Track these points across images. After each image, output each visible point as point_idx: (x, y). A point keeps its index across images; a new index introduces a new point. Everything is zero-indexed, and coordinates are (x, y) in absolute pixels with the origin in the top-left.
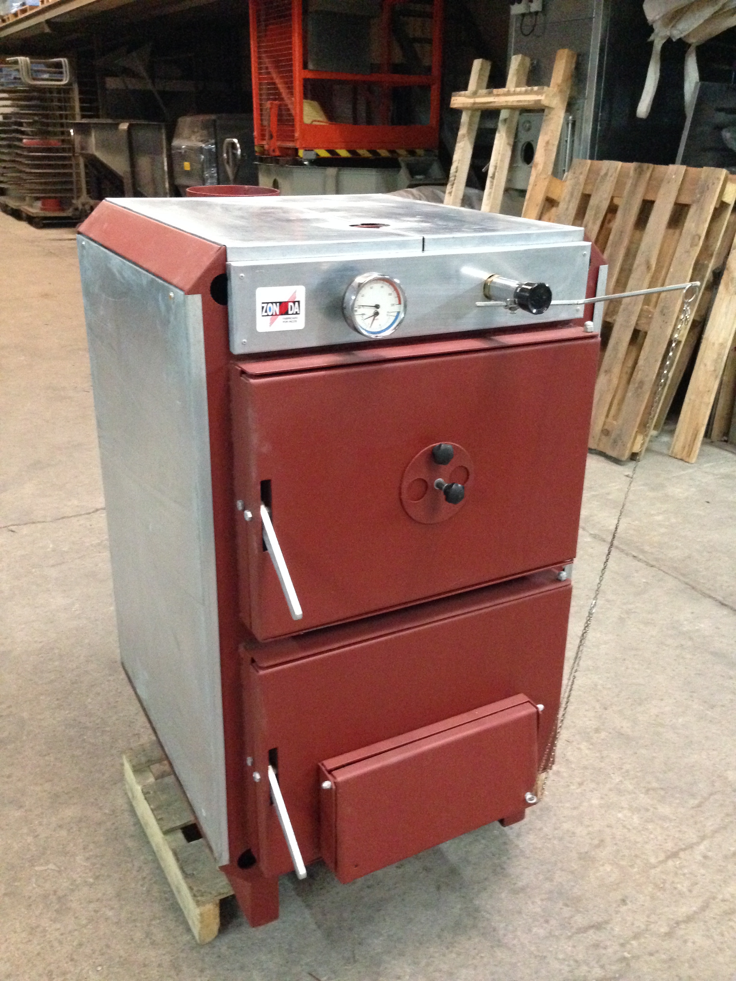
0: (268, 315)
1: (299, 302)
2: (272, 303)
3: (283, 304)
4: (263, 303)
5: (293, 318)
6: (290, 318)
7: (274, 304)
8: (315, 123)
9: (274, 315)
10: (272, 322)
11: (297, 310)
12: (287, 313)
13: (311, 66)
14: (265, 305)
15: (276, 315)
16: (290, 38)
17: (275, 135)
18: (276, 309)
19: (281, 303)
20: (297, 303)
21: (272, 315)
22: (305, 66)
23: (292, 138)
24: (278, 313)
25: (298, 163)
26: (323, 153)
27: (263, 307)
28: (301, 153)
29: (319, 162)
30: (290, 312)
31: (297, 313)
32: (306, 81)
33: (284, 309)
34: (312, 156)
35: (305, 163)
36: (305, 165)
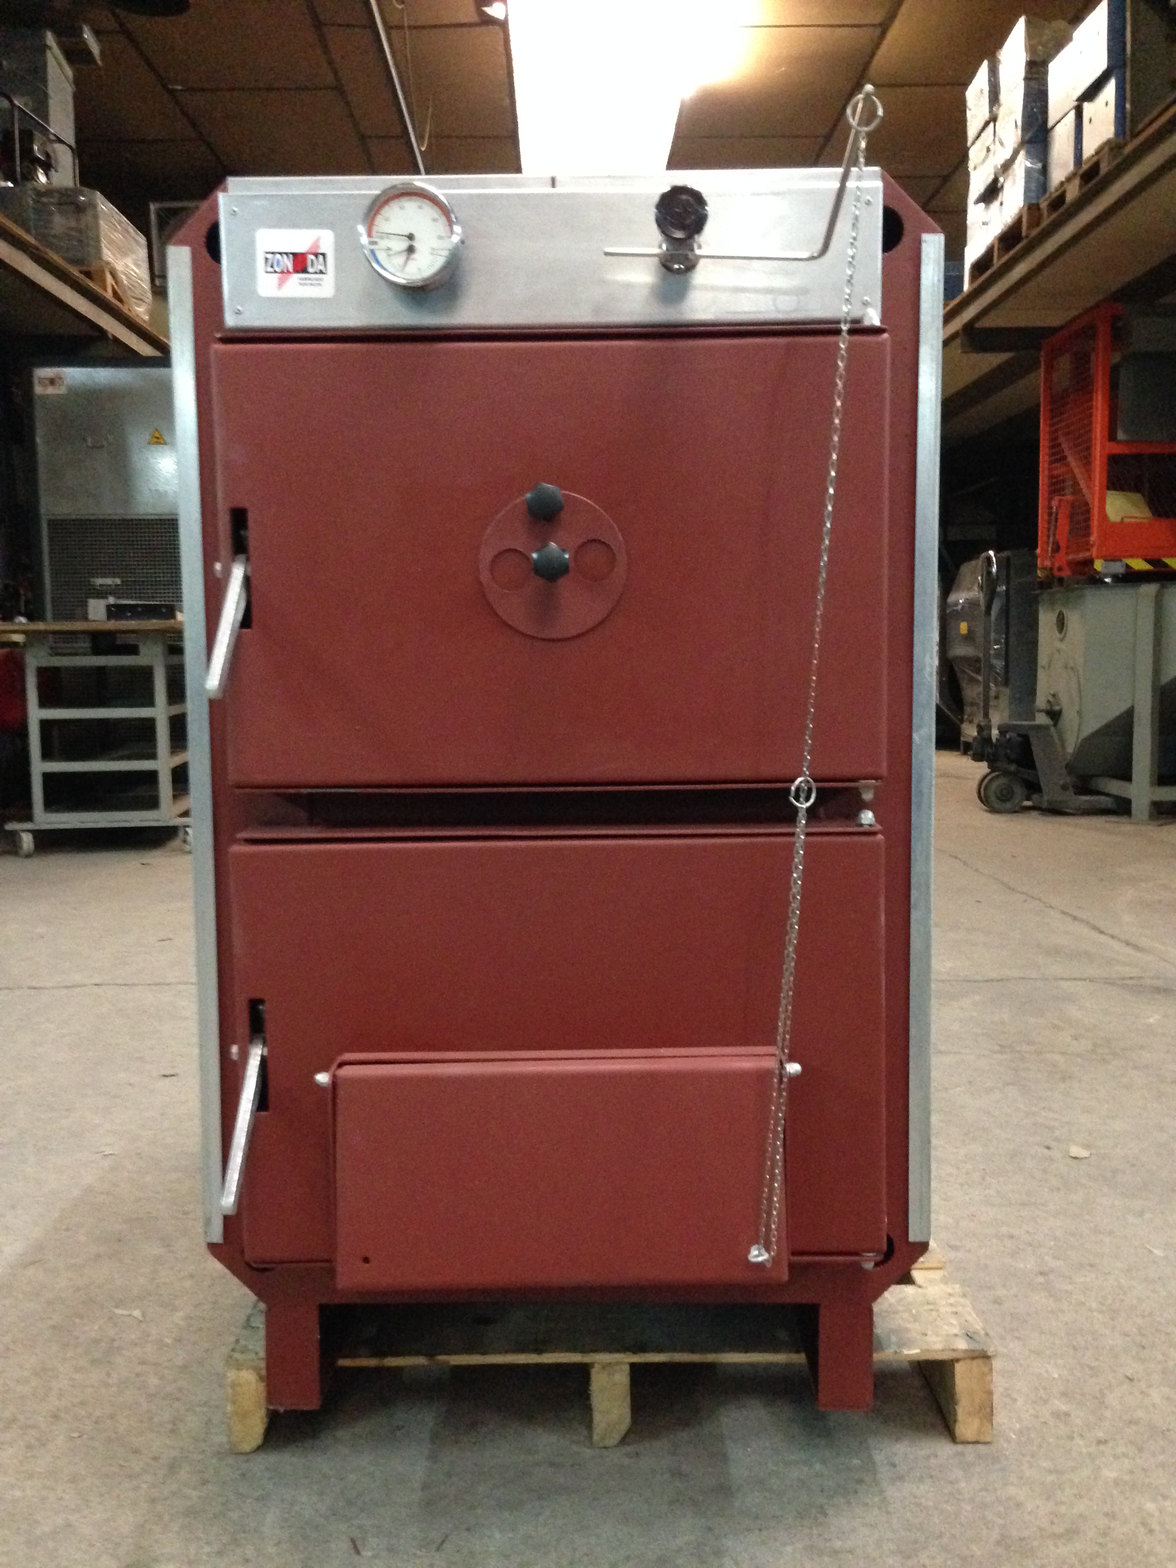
0: (276, 272)
1: (324, 255)
2: (280, 253)
3: (300, 257)
4: (267, 253)
5: (316, 280)
6: (310, 279)
7: (285, 256)
8: (1126, 520)
9: (285, 273)
10: (281, 283)
11: (322, 268)
12: (304, 270)
13: (1121, 436)
14: (269, 256)
15: (290, 273)
16: (1091, 400)
17: (1063, 544)
18: (288, 263)
19: (295, 255)
20: (321, 257)
21: (282, 272)
22: (1112, 436)
23: (1087, 547)
24: (291, 268)
25: (1096, 581)
26: (1139, 565)
27: (267, 259)
28: (1099, 565)
29: (1130, 578)
30: (310, 270)
31: (321, 272)
32: (1114, 460)
33: (300, 263)
34: (1118, 568)
35: (1107, 580)
36: (1106, 583)
